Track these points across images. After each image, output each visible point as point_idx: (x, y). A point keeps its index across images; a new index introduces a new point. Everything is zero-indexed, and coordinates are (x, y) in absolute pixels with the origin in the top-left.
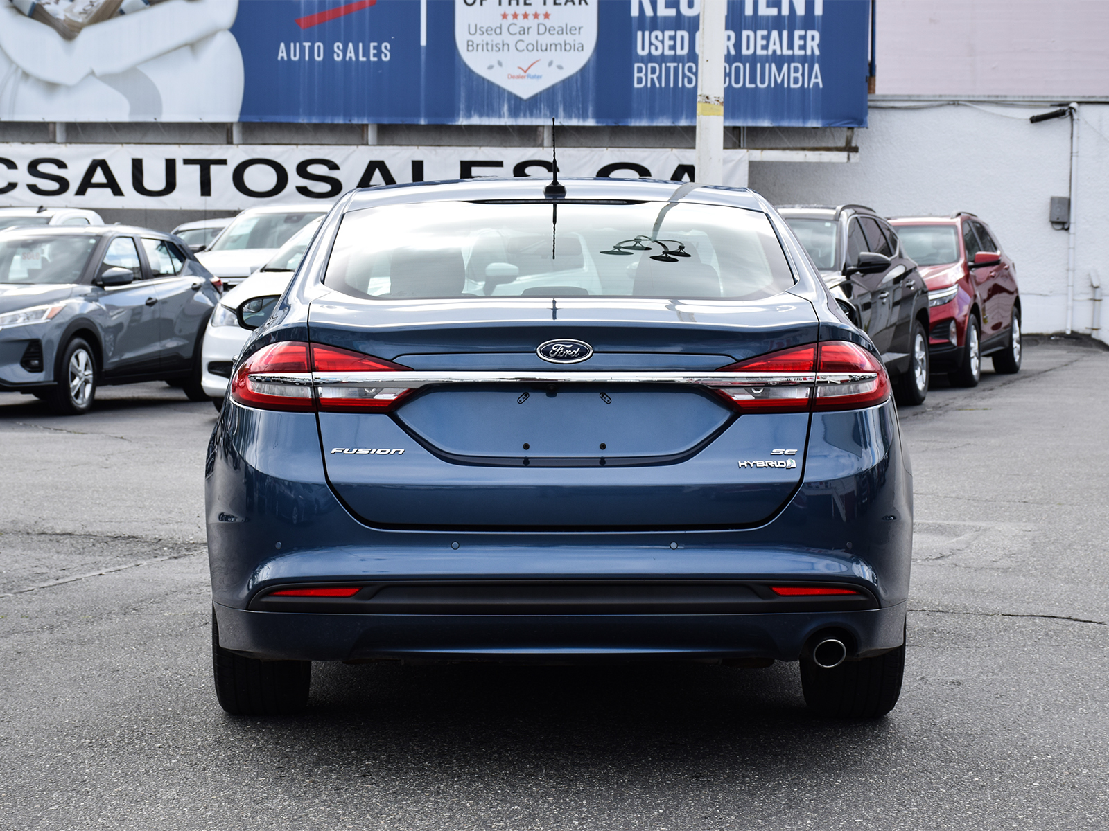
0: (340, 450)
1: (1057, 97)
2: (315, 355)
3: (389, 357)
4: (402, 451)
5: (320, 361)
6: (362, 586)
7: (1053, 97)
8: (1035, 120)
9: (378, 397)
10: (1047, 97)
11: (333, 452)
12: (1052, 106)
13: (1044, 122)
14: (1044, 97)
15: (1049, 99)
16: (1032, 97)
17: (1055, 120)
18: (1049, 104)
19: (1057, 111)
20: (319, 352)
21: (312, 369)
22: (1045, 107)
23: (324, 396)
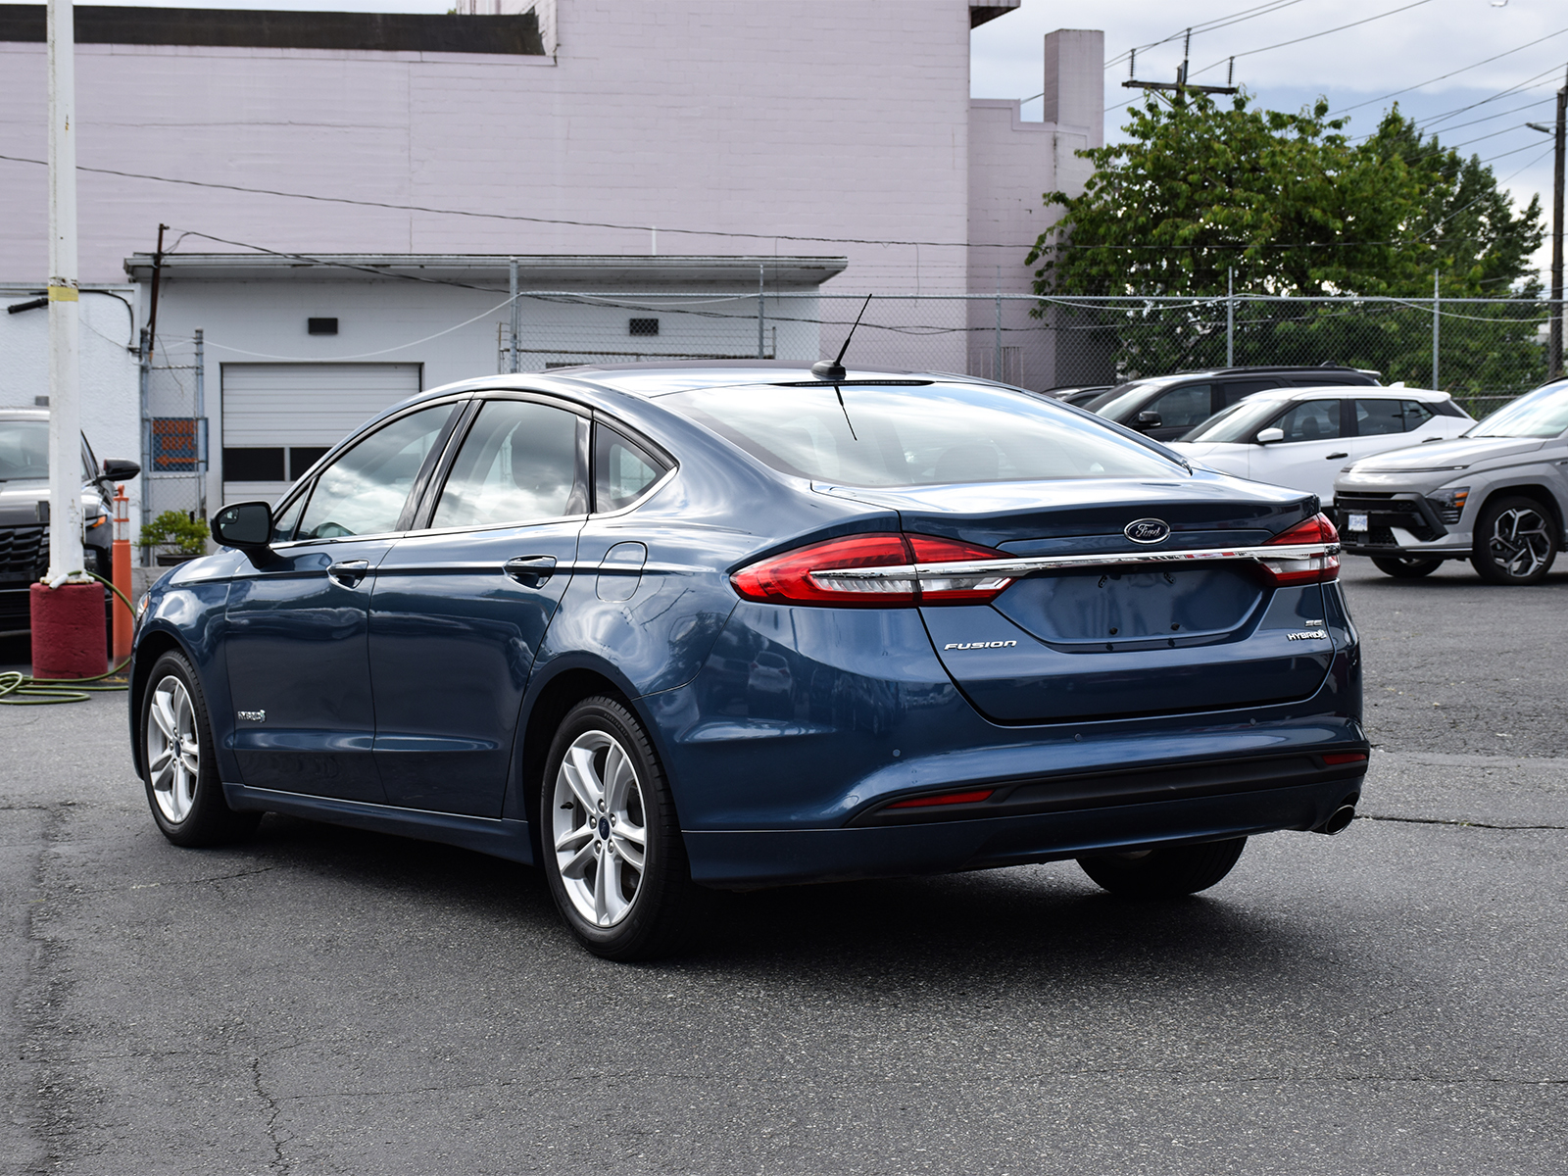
0: (954, 645)
1: (37, 284)
2: (914, 546)
3: (993, 546)
4: (1014, 643)
5: (920, 552)
6: (995, 789)
7: (32, 284)
8: (13, 310)
9: (977, 588)
10: (26, 284)
11: (947, 648)
12: (32, 294)
13: (28, 312)
14: (21, 284)
15: (28, 287)
16: (8, 284)
17: (37, 310)
18: (27, 293)
19: (39, 300)
20: (918, 544)
21: (913, 561)
22: (24, 296)
23: (925, 590)
